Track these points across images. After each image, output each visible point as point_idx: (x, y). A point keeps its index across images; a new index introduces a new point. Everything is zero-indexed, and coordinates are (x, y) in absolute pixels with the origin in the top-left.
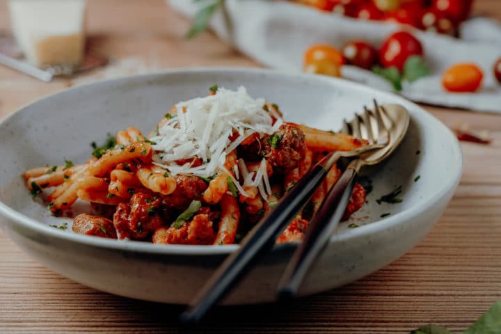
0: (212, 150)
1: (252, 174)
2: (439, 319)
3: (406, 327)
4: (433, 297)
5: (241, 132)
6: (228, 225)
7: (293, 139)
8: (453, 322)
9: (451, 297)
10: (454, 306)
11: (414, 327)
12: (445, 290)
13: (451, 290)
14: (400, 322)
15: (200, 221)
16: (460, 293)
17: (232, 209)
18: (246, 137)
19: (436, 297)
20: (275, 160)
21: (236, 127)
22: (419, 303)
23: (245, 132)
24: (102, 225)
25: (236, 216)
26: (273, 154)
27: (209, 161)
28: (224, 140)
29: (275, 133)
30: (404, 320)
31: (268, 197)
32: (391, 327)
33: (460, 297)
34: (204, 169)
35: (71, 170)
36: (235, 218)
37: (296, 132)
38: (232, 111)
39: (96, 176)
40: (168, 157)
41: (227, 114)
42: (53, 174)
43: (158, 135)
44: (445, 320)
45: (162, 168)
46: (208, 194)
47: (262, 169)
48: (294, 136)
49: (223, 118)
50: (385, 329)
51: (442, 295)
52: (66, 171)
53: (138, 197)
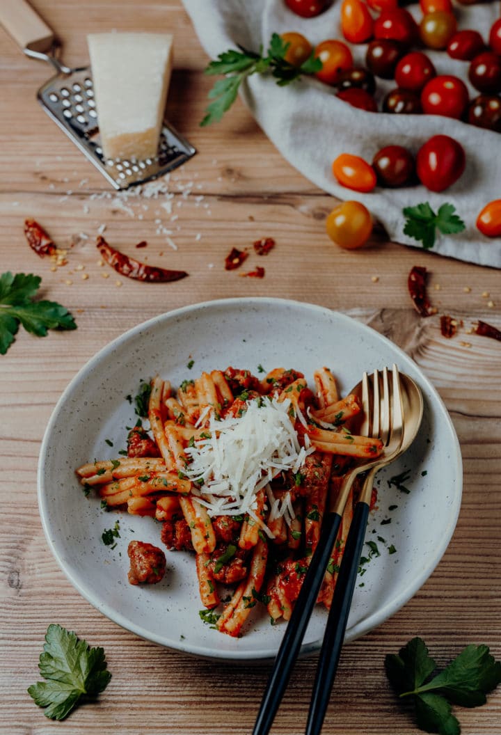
0: (243, 489)
1: (278, 500)
2: (425, 631)
3: (398, 640)
4: (423, 600)
5: (270, 472)
6: (258, 567)
7: (315, 480)
8: (435, 634)
9: (439, 600)
10: (439, 613)
11: (403, 640)
12: (434, 590)
13: (440, 590)
14: (394, 633)
15: (236, 572)
16: (447, 593)
17: (263, 549)
18: (273, 477)
19: (426, 600)
20: (298, 493)
21: (264, 467)
22: (412, 608)
23: (272, 472)
24: (154, 565)
25: (265, 557)
26: (296, 488)
27: (242, 497)
28: (254, 479)
29: (299, 471)
30: (398, 631)
31: (291, 522)
32: (386, 640)
33: (446, 600)
34: (236, 508)
35: (118, 471)
36: (263, 558)
37: (317, 474)
38: (260, 450)
39: (143, 496)
40: (205, 490)
41: (255, 455)
42: (102, 476)
43: (193, 446)
44: (430, 631)
45: (202, 506)
46: (242, 542)
47: (288, 499)
48: (315, 477)
49: (253, 459)
50: (381, 643)
51: (431, 597)
52: (114, 471)
53: (181, 527)
